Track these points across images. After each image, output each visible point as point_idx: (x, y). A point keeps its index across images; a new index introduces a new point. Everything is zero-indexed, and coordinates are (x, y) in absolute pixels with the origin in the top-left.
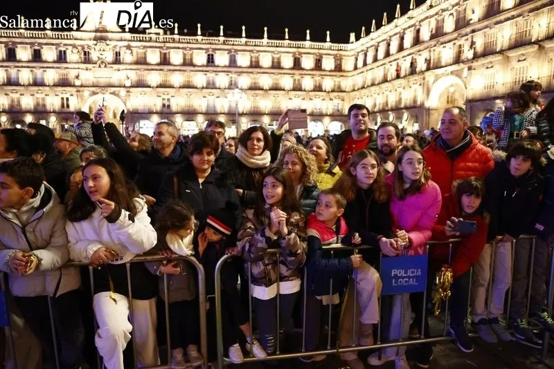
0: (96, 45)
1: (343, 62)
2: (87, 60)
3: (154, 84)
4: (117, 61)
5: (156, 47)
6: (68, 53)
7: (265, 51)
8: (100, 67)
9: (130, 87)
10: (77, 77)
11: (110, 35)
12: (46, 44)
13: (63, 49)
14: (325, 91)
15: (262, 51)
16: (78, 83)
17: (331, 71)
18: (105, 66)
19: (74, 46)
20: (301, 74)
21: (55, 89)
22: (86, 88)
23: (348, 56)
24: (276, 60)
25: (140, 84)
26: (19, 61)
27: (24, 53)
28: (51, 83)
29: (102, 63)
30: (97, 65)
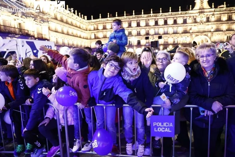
0: (199, 15)
2: (195, 22)
4: (208, 20)
5: (226, 13)
8: (200, 24)
9: (214, 32)
10: (191, 29)
11: (205, 10)
12: (179, 17)
13: (185, 18)
16: (191, 31)
18: (203, 24)
19: (190, 17)
21: (182, 34)
22: (193, 34)
25: (218, 30)
26: (169, 25)
27: (170, 21)
28: (180, 32)
29: (202, 22)
30: (199, 24)
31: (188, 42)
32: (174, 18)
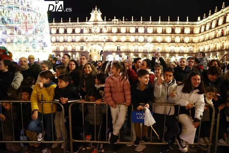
0: (94, 26)
1: (194, 30)
2: (90, 32)
3: (114, 41)
4: (101, 32)
5: (116, 26)
6: (84, 30)
7: (159, 27)
8: (95, 34)
9: (105, 42)
10: (87, 39)
11: (99, 23)
12: (77, 27)
13: (82, 28)
14: (185, 43)
15: (158, 27)
16: (87, 41)
17: (188, 34)
18: (97, 34)
19: (86, 27)
20: (175, 36)
21: (79, 43)
22: (89, 43)
23: (197, 27)
24: (164, 30)
25: (109, 41)
26: (68, 34)
27: (69, 31)
28: (78, 41)
32: (72, 27)
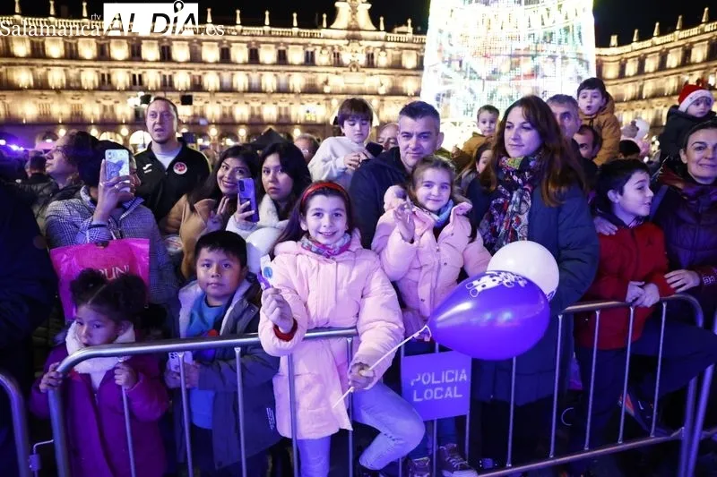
0: (348, 45)
2: (338, 63)
4: (370, 63)
6: (316, 53)
8: (351, 71)
9: (385, 95)
10: (326, 83)
11: (363, 34)
12: (292, 44)
13: (310, 49)
16: (327, 89)
18: (357, 71)
19: (324, 47)
21: (302, 96)
22: (334, 96)
25: (395, 92)
26: (263, 64)
27: (268, 55)
28: (298, 89)
29: (354, 66)
30: (348, 69)
31: (319, 121)
32: (277, 44)
